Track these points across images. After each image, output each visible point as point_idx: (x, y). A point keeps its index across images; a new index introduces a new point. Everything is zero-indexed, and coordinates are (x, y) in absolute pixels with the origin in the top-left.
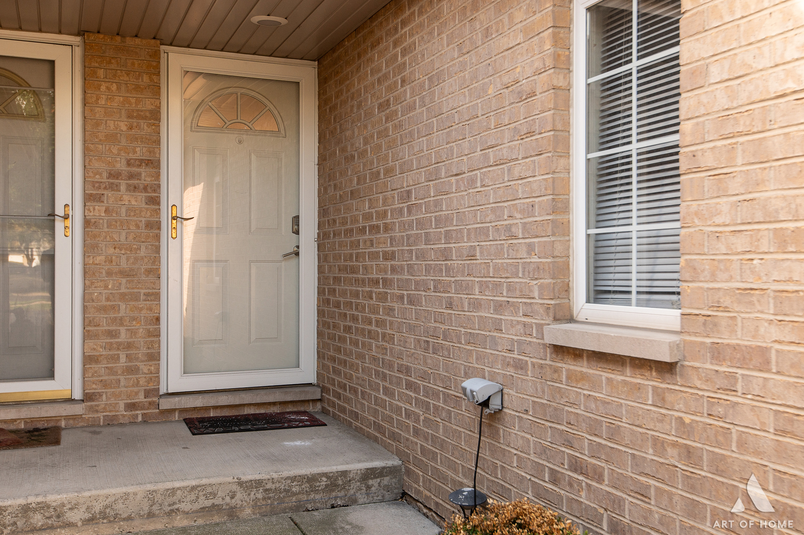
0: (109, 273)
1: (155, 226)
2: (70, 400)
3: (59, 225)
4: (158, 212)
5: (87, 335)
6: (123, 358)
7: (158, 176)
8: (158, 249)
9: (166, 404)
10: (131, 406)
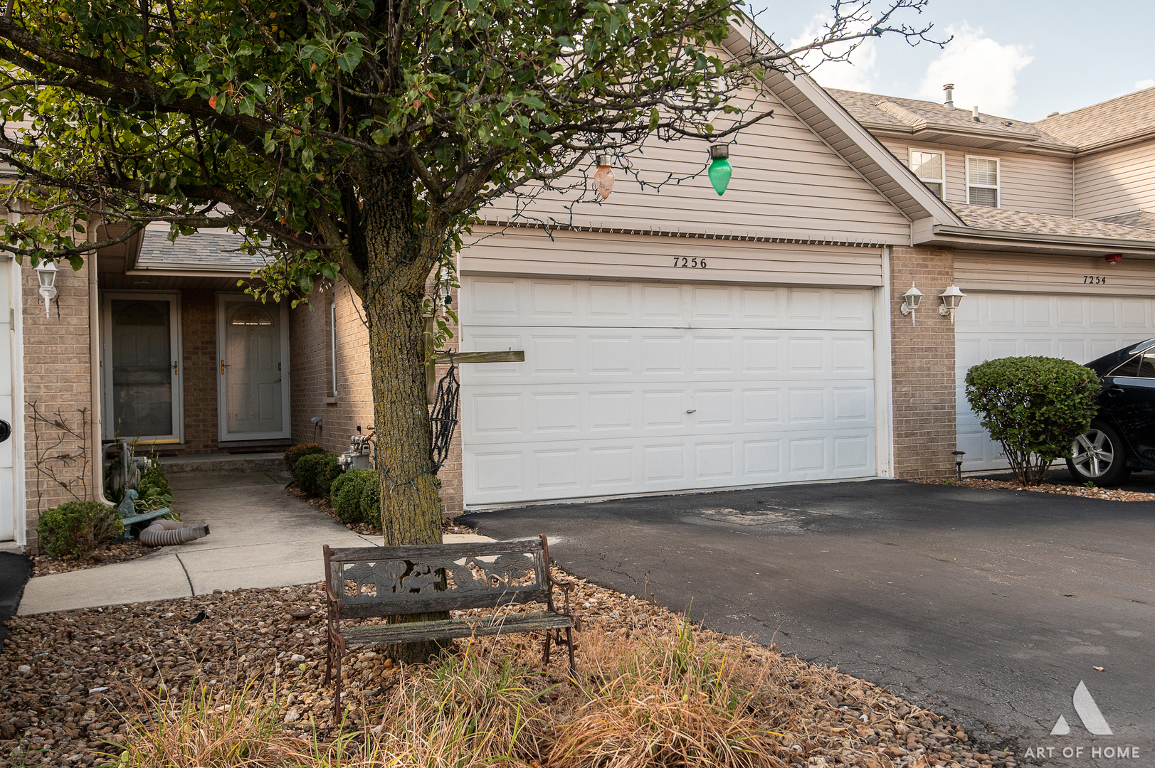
0: (195, 390)
1: (214, 369)
2: (179, 444)
3: (173, 371)
4: (215, 363)
5: (185, 416)
6: (201, 426)
7: (215, 348)
8: (215, 379)
9: (220, 446)
10: (206, 446)
